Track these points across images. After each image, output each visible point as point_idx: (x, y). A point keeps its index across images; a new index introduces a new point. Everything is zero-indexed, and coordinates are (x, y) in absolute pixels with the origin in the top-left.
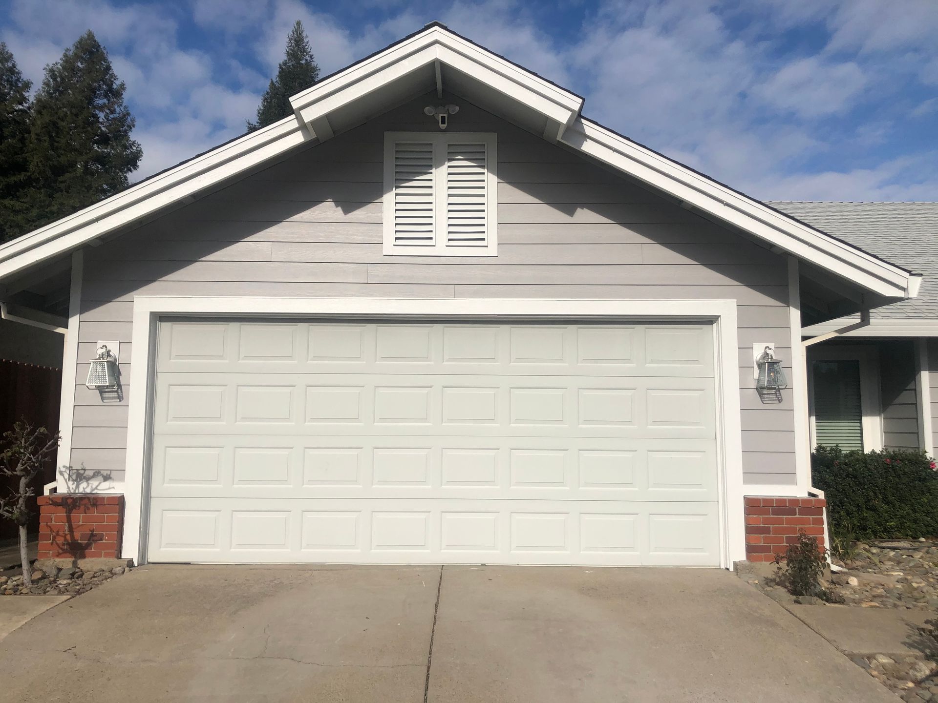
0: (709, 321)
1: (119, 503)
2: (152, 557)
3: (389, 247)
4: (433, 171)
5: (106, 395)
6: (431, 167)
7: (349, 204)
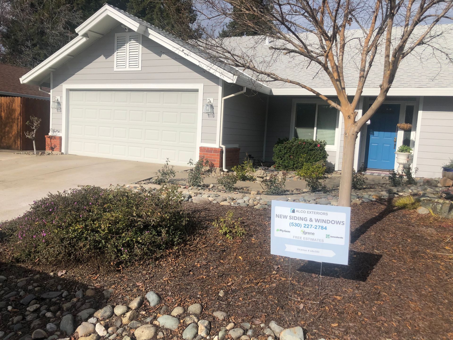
0: (197, 91)
1: (60, 138)
2: (70, 153)
3: (115, 69)
4: (126, 45)
5: (58, 111)
6: (125, 43)
7: (107, 57)
